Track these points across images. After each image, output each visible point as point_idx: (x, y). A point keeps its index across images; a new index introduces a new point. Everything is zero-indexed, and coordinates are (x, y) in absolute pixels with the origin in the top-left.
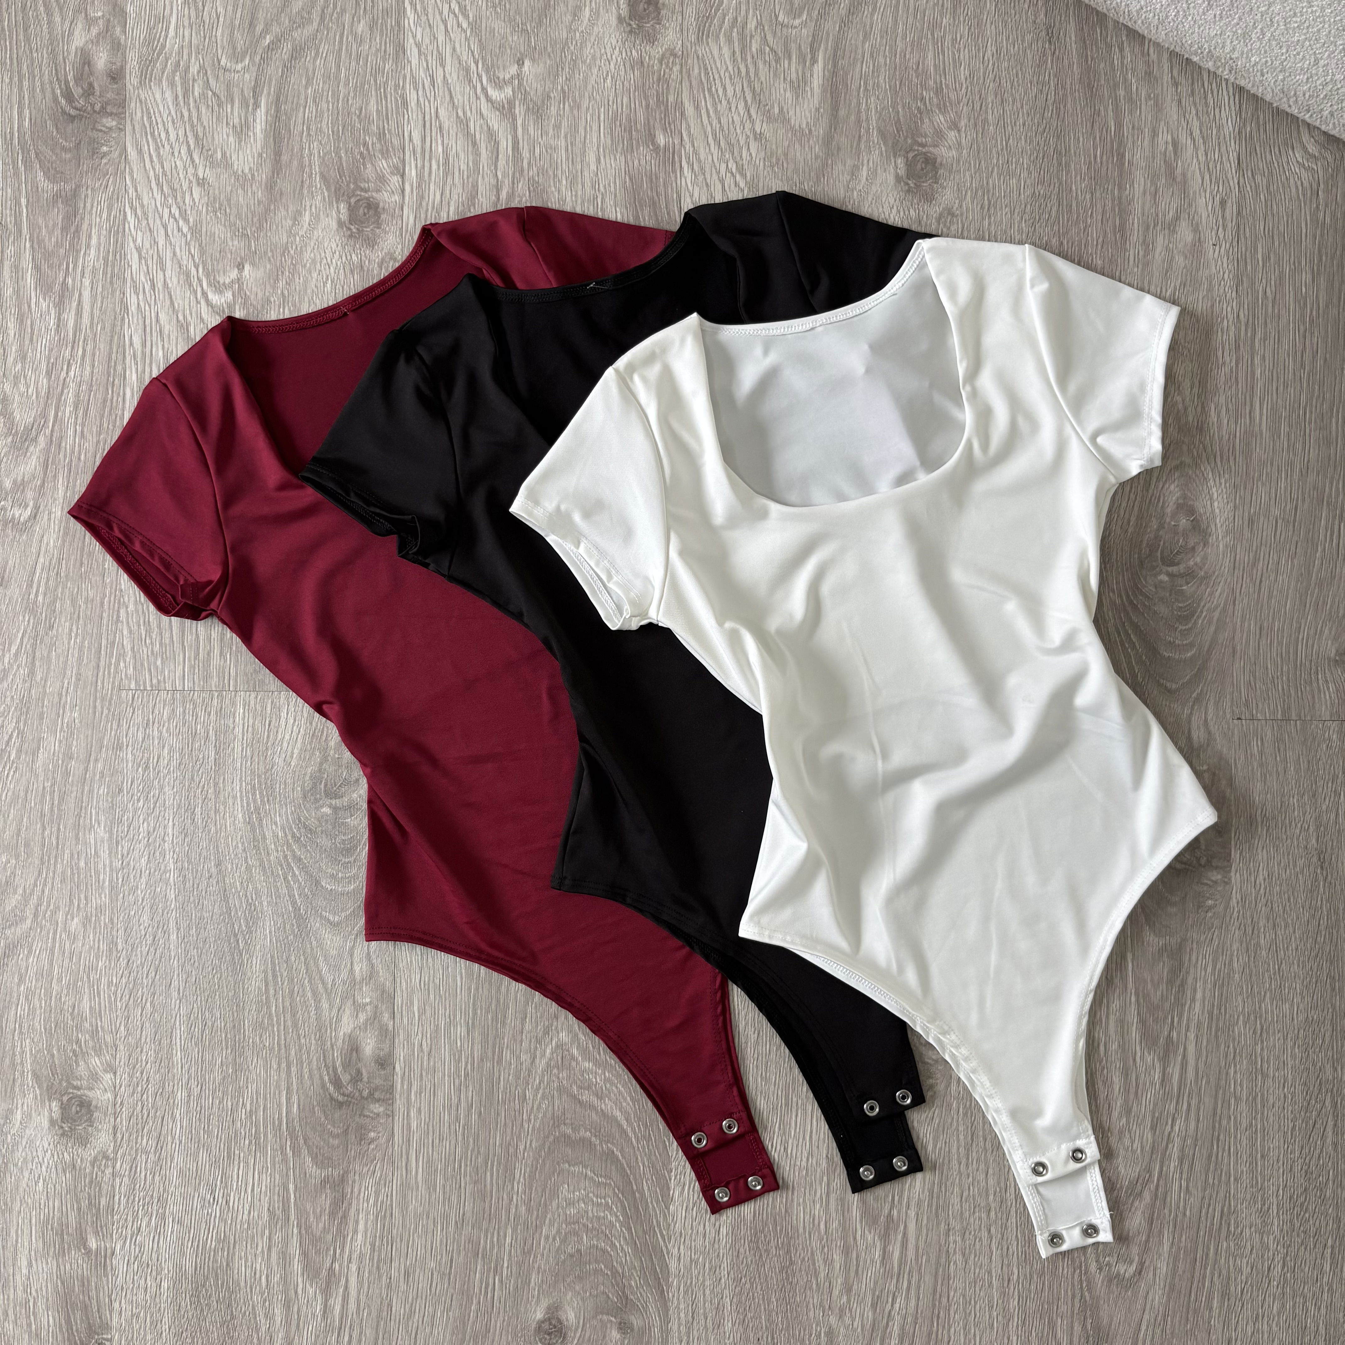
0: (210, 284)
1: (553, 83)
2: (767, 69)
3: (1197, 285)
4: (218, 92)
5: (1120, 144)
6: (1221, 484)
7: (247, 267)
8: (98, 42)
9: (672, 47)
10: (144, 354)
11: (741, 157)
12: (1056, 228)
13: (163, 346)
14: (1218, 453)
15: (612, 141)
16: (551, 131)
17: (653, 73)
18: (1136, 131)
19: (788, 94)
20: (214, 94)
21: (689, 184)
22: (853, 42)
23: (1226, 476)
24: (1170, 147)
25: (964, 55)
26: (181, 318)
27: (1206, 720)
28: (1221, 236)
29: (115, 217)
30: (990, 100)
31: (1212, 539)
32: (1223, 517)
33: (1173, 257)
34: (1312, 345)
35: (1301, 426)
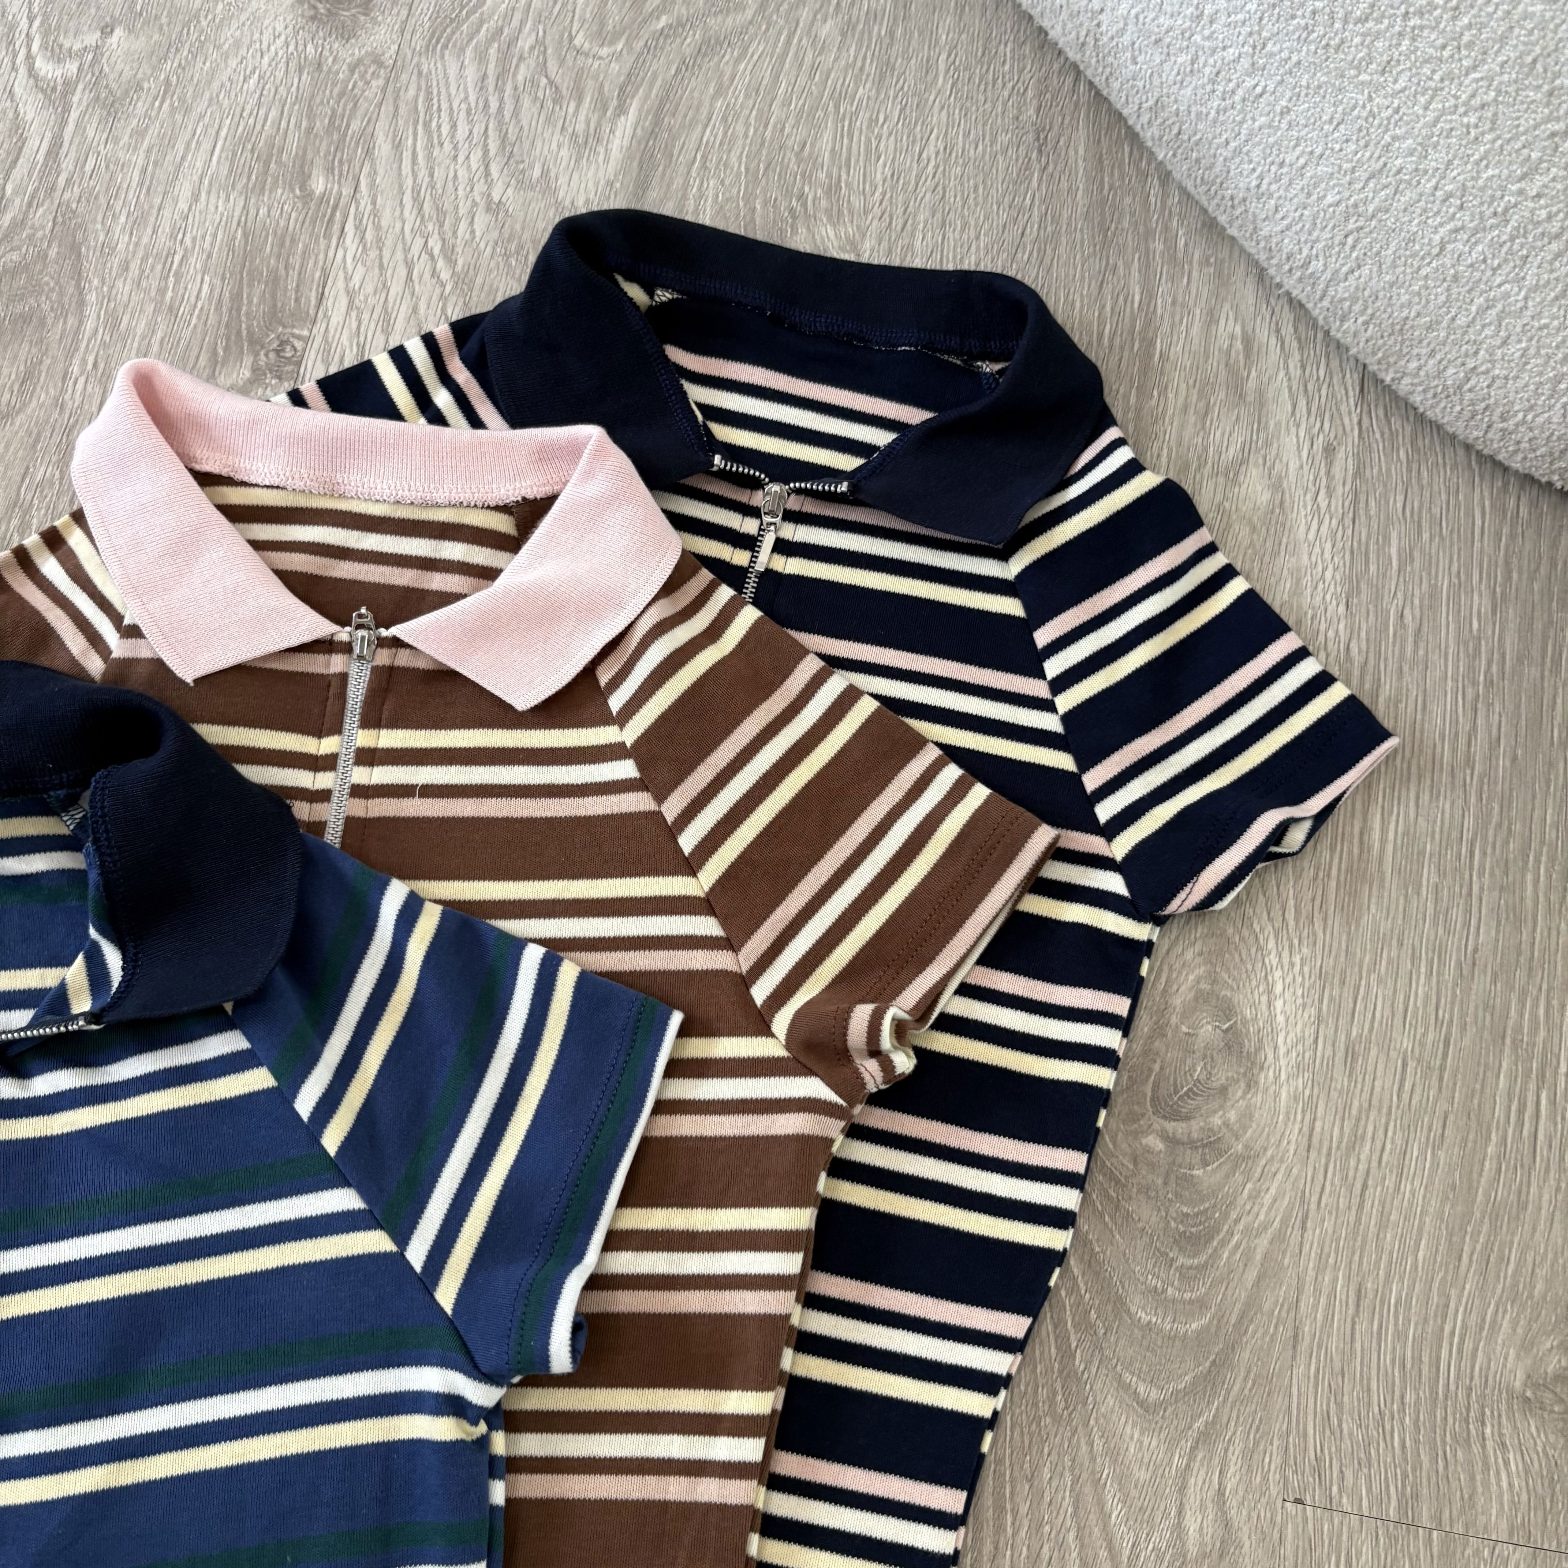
1: (154, 68)
2: (535, 110)
5: (1148, 324)
6: (1292, 965)
9: (379, 51)
11: (455, 233)
14: (1291, 902)
15: (230, 171)
16: (126, 138)
17: (334, 84)
18: (1178, 309)
19: (564, 153)
21: (349, 260)
22: (696, 94)
23: (1305, 950)
24: (1239, 345)
25: (888, 145)
27: (1221, 1491)
28: (1323, 505)
30: (921, 218)
31: (1265, 1078)
32: (1292, 1035)
33: (1229, 525)
34: (1489, 725)
35: (1462, 878)
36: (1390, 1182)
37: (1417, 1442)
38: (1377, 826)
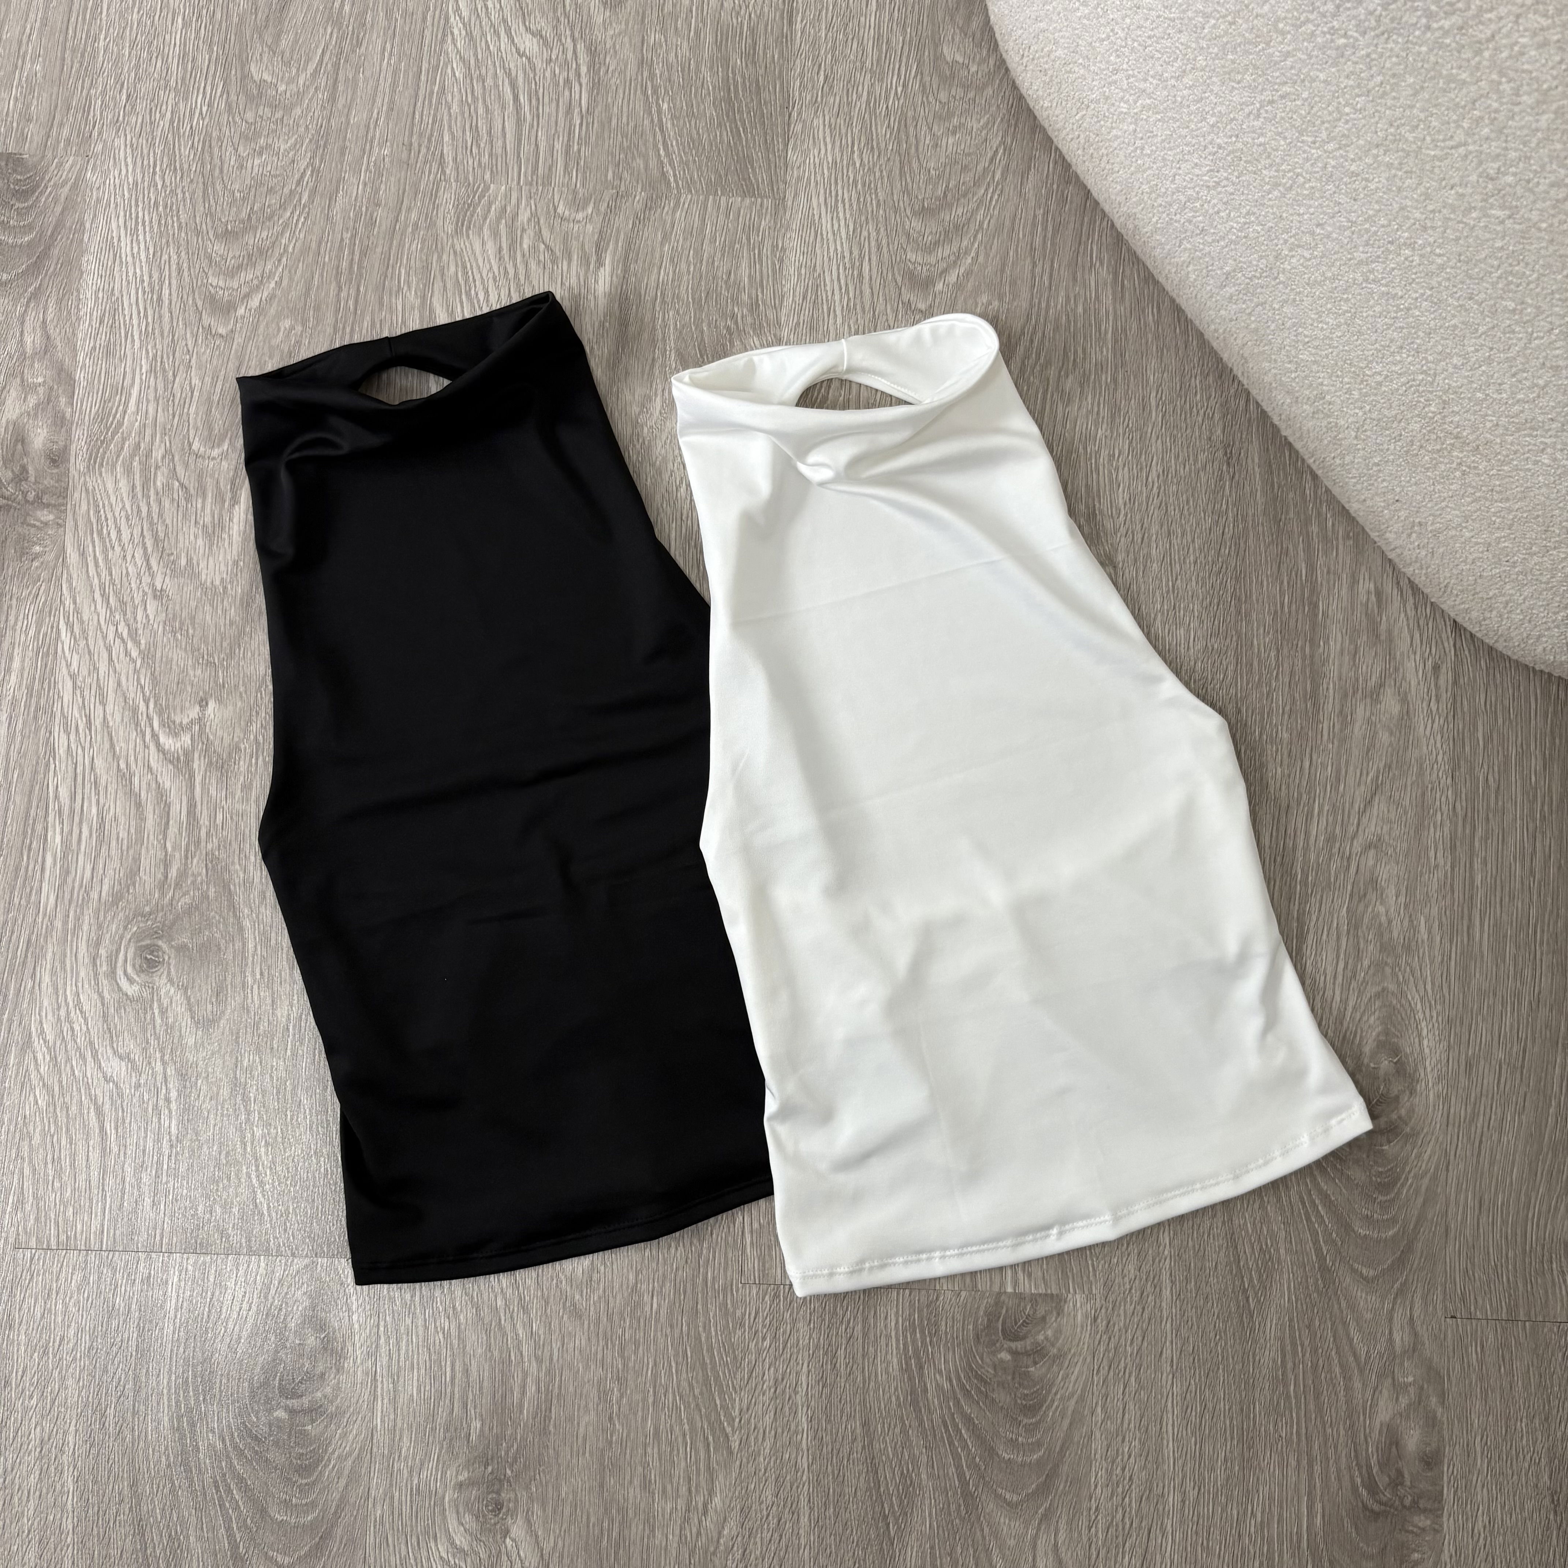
0: (162, 724)
3: (1406, 768)
4: (186, 482)
5: (1313, 591)
6: (1432, 1017)
7: (212, 705)
8: (36, 415)
10: (72, 811)
12: (1232, 691)
13: (98, 801)
14: (1429, 978)
18: (1332, 576)
20: (182, 485)
23: (1438, 1007)
24: (1373, 598)
25: (1123, 475)
26: (123, 766)
27: (1411, 1318)
28: (1434, 709)
29: (45, 635)
30: (1153, 531)
31: (1420, 1087)
32: (1434, 1059)
33: (1375, 733)
34: (1544, 846)
35: (1530, 948)
36: (1495, 1137)
37: (1515, 1277)
38: (1477, 923)
